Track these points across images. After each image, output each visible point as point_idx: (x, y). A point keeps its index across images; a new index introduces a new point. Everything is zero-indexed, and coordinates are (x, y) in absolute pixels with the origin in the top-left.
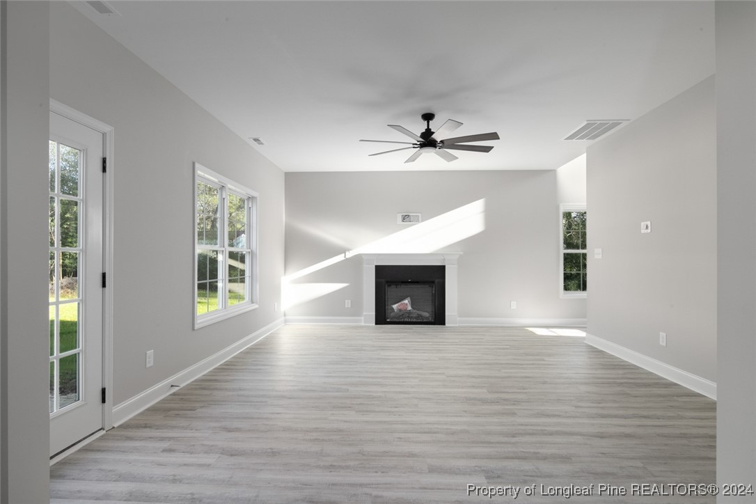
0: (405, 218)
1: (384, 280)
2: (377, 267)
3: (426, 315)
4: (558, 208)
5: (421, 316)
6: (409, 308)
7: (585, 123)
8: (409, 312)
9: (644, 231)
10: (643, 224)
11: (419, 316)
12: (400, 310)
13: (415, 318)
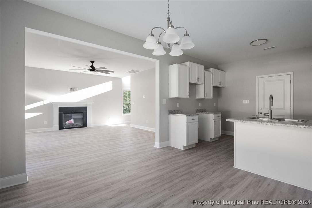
0: (72, 89)
1: (62, 113)
2: (59, 108)
3: (80, 124)
4: (122, 89)
5: (78, 125)
6: (73, 122)
7: (131, 70)
8: (73, 124)
9: (143, 98)
10: (143, 96)
11: (77, 125)
12: (69, 124)
13: (76, 126)
